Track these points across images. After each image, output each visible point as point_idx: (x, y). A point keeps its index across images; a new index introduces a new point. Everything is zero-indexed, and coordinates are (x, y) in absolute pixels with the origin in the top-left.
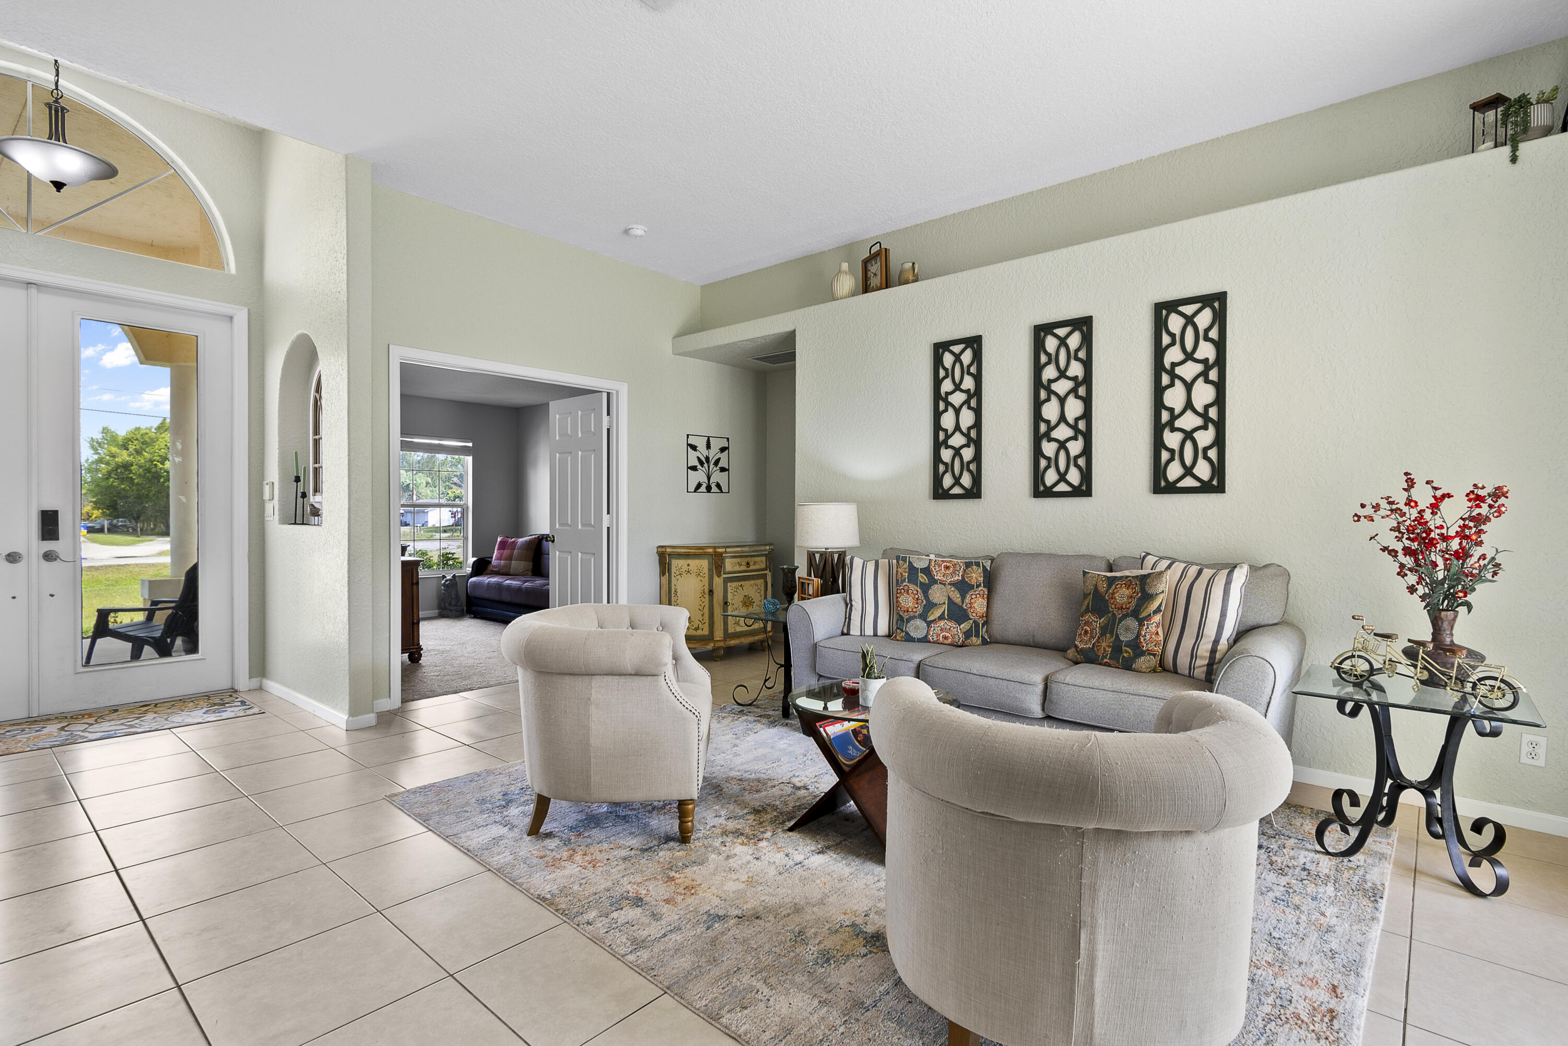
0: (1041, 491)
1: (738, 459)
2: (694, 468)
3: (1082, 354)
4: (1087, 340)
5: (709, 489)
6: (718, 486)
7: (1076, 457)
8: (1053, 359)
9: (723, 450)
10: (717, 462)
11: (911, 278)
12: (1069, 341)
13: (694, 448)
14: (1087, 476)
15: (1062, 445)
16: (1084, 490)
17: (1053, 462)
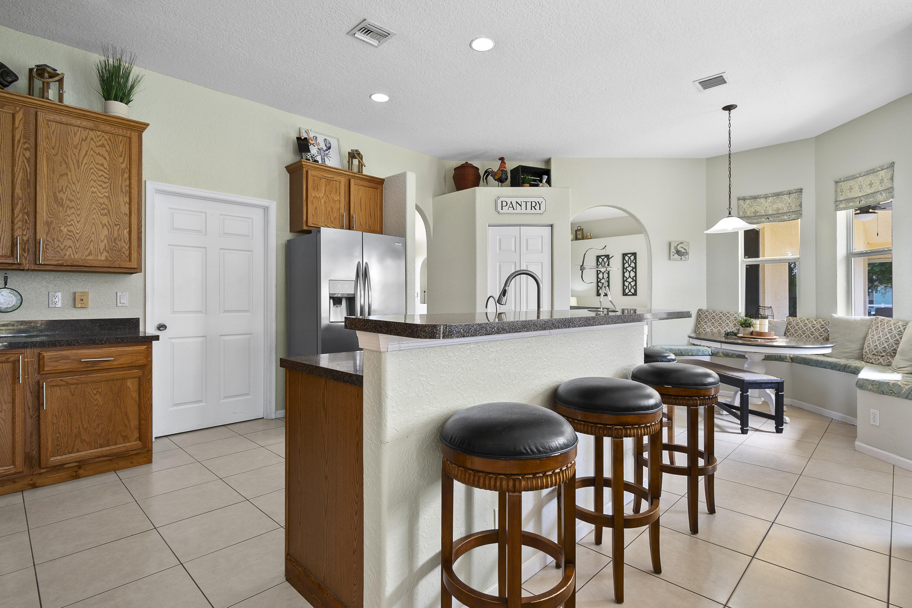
0: (625, 294)
3: (634, 261)
4: (635, 258)
7: (633, 286)
8: (627, 262)
11: (590, 237)
12: (631, 258)
14: (636, 291)
15: (630, 283)
16: (635, 294)
17: (627, 287)
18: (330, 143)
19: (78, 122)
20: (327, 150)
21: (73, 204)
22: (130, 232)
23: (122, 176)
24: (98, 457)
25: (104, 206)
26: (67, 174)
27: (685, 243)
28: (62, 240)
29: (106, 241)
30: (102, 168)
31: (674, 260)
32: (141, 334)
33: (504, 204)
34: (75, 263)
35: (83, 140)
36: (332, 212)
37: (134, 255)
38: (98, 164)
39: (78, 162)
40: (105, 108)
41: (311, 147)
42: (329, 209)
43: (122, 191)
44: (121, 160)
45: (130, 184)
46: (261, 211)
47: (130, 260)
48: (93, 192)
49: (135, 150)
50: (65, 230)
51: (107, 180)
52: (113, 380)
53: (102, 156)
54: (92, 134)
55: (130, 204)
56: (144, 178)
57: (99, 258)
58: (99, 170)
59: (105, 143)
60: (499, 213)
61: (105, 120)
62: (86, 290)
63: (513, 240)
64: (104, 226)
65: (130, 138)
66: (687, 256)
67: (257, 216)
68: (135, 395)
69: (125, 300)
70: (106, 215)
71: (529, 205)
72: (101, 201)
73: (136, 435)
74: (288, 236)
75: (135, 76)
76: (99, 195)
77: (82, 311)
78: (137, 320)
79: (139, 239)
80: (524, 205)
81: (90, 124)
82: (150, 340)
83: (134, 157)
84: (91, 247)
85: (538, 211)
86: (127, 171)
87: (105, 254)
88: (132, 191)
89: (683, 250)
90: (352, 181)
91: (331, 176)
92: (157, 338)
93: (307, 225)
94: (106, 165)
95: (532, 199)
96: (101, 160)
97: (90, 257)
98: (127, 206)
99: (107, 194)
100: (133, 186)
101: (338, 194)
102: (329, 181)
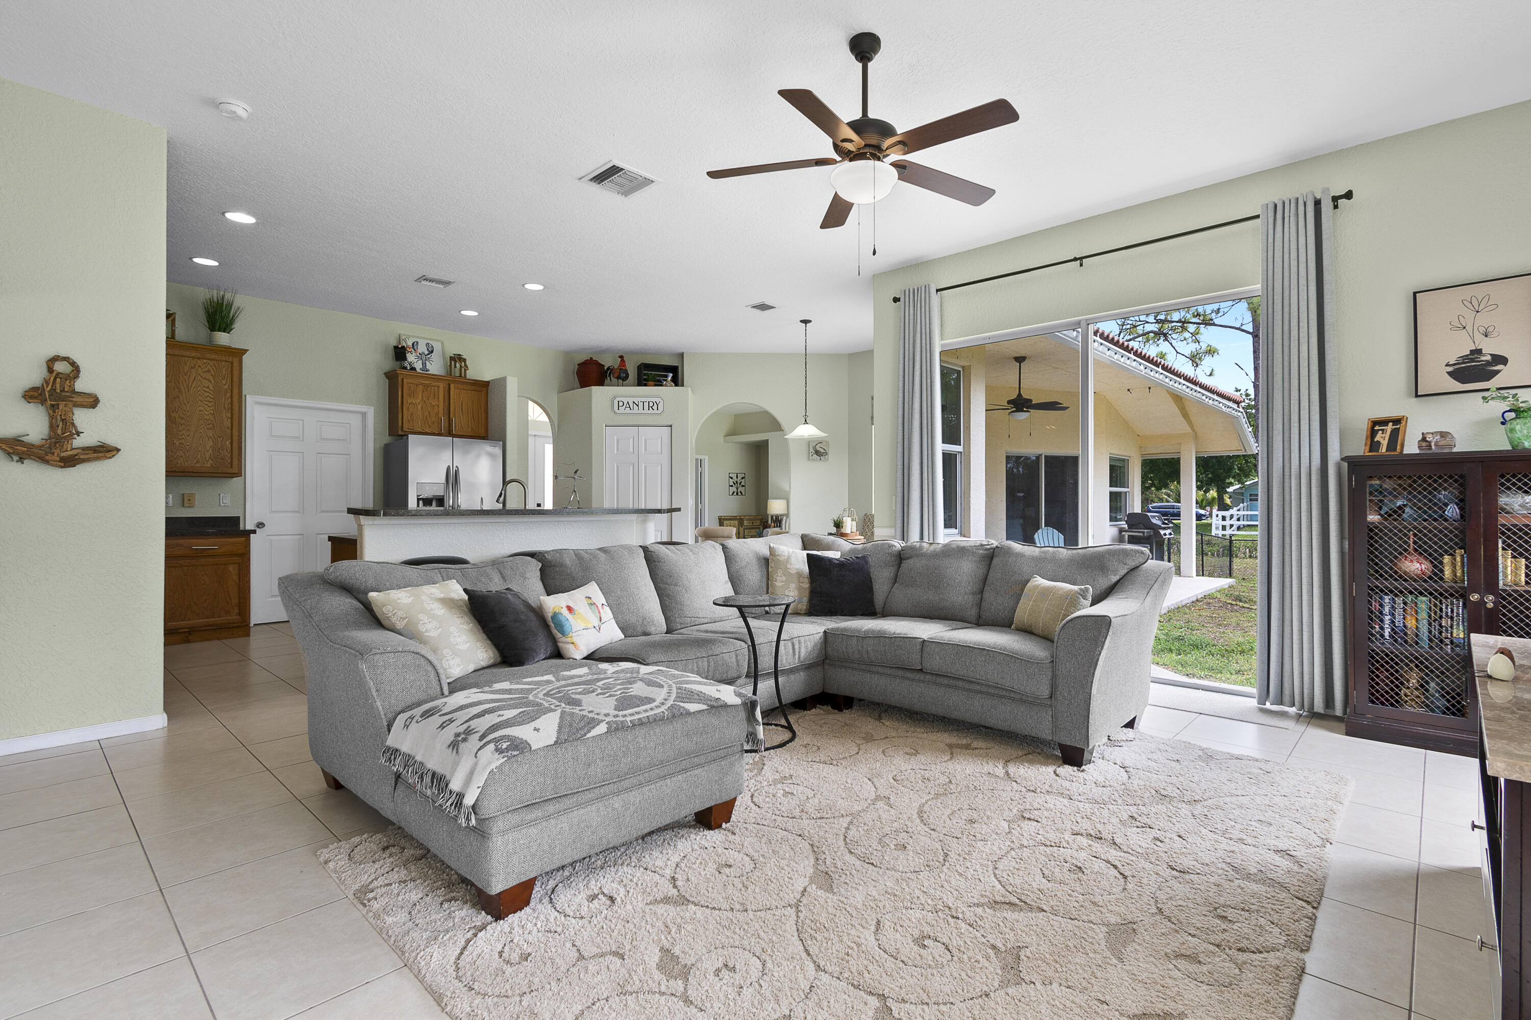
1: (749, 482)
2: (732, 486)
5: (737, 494)
6: (741, 492)
9: (743, 478)
10: (740, 483)
13: (732, 478)
18: (432, 347)
19: (188, 353)
20: (429, 354)
21: (183, 421)
22: (232, 443)
23: (225, 396)
24: (205, 626)
25: (210, 422)
26: (179, 397)
27: (824, 443)
28: (174, 451)
29: (211, 451)
30: (208, 390)
31: (813, 460)
32: (242, 527)
33: (621, 404)
34: (186, 470)
35: (192, 368)
36: (430, 417)
37: (235, 462)
38: (204, 387)
39: (188, 386)
40: (210, 339)
41: (408, 355)
42: (427, 414)
43: (225, 408)
44: (224, 382)
45: (232, 402)
46: (359, 417)
47: (232, 467)
48: (200, 411)
49: (236, 373)
50: (177, 443)
51: (212, 400)
52: (217, 565)
53: (208, 380)
54: (199, 362)
55: (232, 419)
56: (244, 393)
57: (205, 465)
58: (205, 392)
59: (210, 368)
60: (615, 413)
61: (210, 350)
62: (193, 492)
63: (631, 440)
64: (209, 438)
65: (232, 363)
66: (826, 457)
67: (356, 421)
68: (235, 578)
69: (227, 500)
70: (211, 429)
71: (646, 405)
72: (207, 417)
73: (236, 611)
74: (387, 439)
75: (237, 308)
76: (206, 412)
77: (190, 510)
78: (238, 518)
79: (240, 448)
80: (641, 405)
81: (198, 355)
82: (248, 533)
83: (235, 379)
84: (199, 456)
85: (656, 411)
86: (229, 391)
87: (211, 461)
88: (234, 408)
89: (822, 451)
90: (452, 386)
91: (428, 382)
92: (254, 532)
93: (402, 430)
94: (211, 388)
95: (649, 399)
96: (206, 383)
97: (198, 465)
98: (229, 420)
99: (212, 412)
100: (234, 404)
101: (436, 399)
102: (426, 386)
